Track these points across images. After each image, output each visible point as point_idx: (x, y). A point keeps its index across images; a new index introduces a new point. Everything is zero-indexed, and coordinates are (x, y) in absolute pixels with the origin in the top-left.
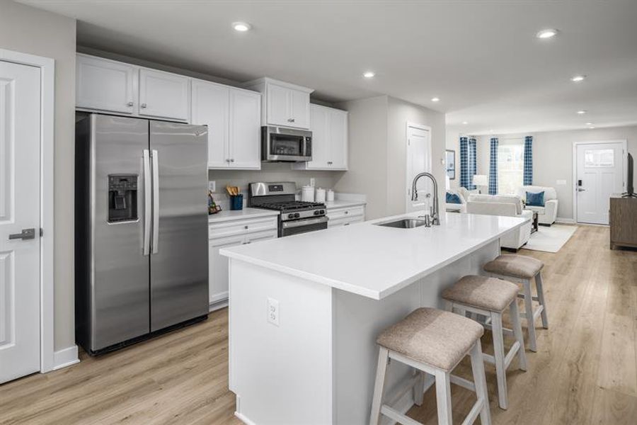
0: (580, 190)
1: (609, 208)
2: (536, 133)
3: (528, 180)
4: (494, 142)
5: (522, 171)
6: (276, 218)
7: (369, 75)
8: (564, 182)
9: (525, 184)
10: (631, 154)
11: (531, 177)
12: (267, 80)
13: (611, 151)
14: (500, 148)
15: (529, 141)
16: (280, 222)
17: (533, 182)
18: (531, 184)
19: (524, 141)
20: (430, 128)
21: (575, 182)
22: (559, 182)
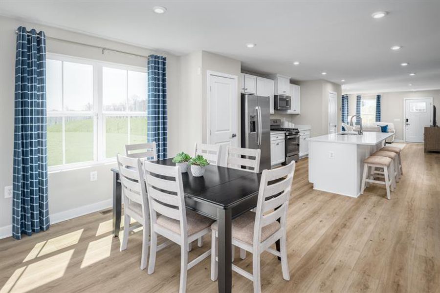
0: (407, 124)
1: (424, 133)
2: (384, 93)
3: (378, 118)
4: (359, 98)
5: (375, 114)
6: (284, 134)
7: (324, 74)
8: (399, 120)
9: (377, 121)
10: (435, 105)
11: (380, 117)
12: (278, 75)
13: (425, 103)
14: (362, 100)
15: (379, 97)
16: (286, 136)
17: (381, 120)
18: (380, 121)
19: (376, 97)
20: (336, 93)
21: (405, 120)
22: (395, 120)
